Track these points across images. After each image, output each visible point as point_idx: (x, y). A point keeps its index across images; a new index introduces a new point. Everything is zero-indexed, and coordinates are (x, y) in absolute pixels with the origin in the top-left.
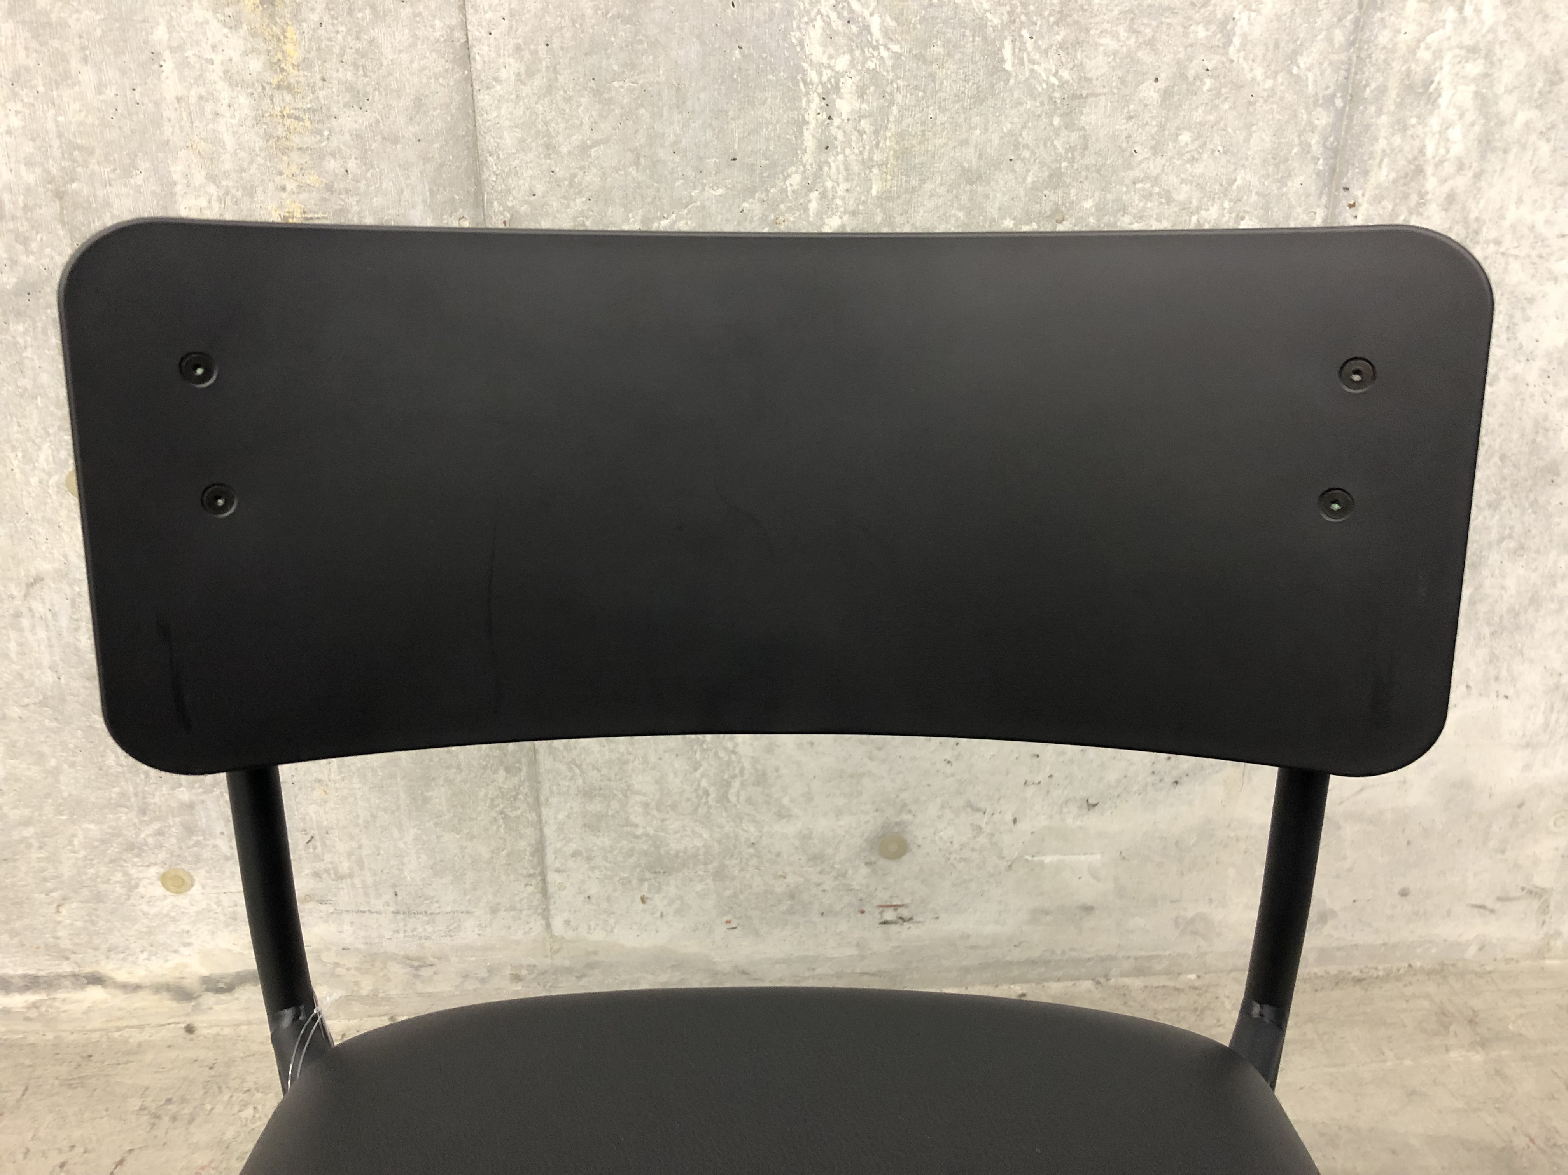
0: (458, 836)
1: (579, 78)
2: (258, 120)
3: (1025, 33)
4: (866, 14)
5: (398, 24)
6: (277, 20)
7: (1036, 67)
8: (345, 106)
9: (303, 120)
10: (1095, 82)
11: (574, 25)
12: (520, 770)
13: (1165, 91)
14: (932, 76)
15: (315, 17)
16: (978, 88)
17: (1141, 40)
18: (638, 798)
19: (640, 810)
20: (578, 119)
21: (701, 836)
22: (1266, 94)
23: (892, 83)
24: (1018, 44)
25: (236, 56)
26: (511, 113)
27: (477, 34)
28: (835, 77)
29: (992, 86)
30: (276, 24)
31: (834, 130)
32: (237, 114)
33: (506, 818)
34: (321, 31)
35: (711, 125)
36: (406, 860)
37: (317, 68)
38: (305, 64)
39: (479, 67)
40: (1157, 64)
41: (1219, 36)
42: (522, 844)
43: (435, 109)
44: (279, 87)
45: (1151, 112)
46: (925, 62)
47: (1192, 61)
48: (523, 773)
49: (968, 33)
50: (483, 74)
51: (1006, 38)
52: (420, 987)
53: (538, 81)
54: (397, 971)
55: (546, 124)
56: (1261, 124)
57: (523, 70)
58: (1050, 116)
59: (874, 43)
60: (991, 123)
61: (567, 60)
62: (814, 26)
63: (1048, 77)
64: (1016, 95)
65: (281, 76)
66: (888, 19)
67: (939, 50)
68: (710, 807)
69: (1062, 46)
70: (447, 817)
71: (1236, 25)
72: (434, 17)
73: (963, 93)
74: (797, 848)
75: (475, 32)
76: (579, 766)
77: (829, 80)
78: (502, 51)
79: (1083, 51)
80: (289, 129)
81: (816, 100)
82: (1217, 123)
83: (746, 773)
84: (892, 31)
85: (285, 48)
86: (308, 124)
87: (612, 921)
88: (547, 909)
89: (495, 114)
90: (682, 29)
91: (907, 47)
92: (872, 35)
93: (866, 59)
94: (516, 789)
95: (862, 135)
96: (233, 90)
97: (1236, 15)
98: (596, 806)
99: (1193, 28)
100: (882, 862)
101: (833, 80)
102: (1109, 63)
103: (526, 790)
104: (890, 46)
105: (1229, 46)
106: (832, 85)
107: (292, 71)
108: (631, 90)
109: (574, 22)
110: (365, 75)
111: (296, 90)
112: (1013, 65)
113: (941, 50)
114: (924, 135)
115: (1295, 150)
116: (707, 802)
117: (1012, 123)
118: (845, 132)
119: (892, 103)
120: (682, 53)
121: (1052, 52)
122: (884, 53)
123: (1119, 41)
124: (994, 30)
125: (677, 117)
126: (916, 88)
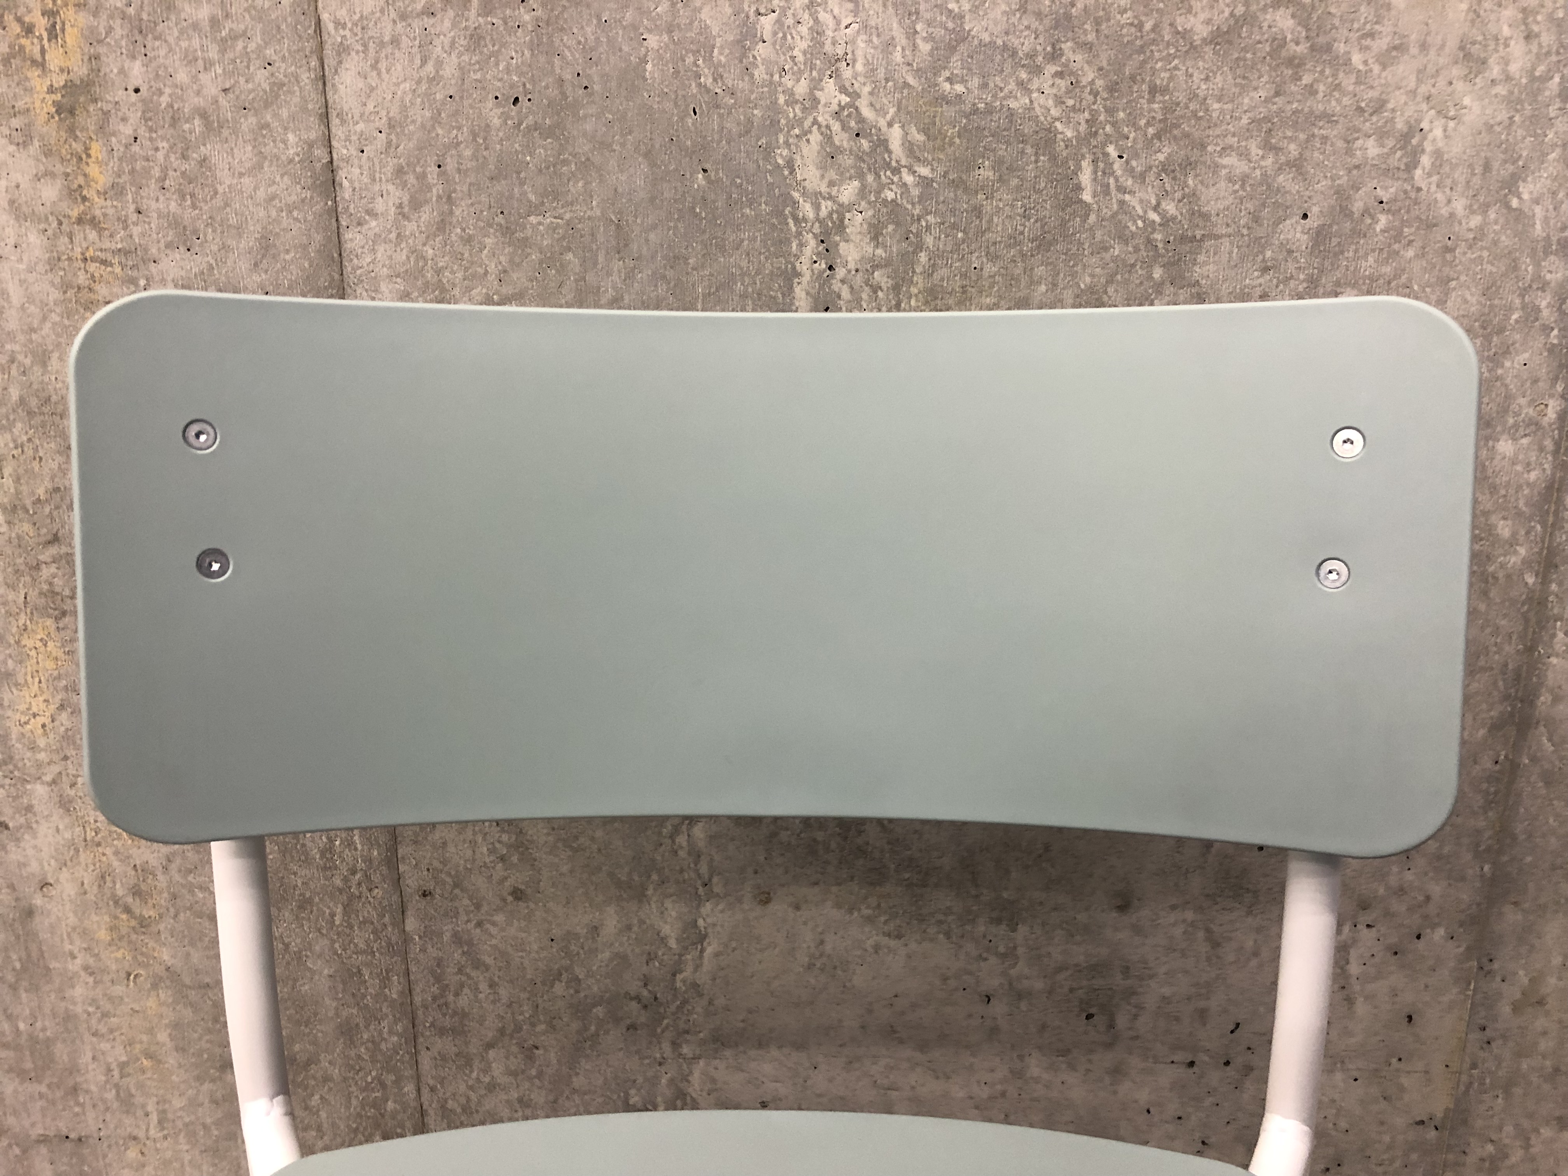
1: (482, 211)
2: (53, 263)
3: (1111, 150)
4: (882, 123)
5: (238, 137)
6: (78, 133)
7: (1127, 197)
8: (167, 247)
9: (111, 265)
10: (1214, 219)
11: (474, 140)
13: (1318, 233)
14: (977, 211)
15: (127, 130)
16: (1042, 227)
17: (1283, 159)
20: (481, 266)
22: (1471, 236)
23: (919, 220)
24: (1101, 165)
25: (25, 182)
26: (390, 258)
27: (345, 151)
28: (837, 212)
29: (1063, 223)
30: (76, 138)
31: (836, 286)
32: (25, 258)
34: (136, 148)
35: (664, 277)
37: (130, 196)
38: (116, 191)
39: (347, 197)
40: (1307, 193)
41: (1399, 154)
43: (287, 252)
44: (80, 221)
45: (1298, 262)
46: (966, 190)
47: (1359, 189)
49: (1029, 150)
50: (352, 206)
51: (1083, 157)
53: (427, 215)
55: (438, 272)
56: (1463, 278)
57: (406, 199)
58: (1149, 266)
59: (894, 164)
60: (1062, 275)
61: (465, 188)
62: (808, 141)
63: (1145, 212)
64: (1099, 235)
65: (82, 207)
66: (913, 130)
67: (986, 173)
69: (1164, 168)
71: (1425, 138)
72: (286, 129)
73: (1022, 233)
75: (341, 150)
77: (830, 214)
78: (377, 176)
79: (1196, 176)
80: (93, 276)
81: (812, 243)
82: (1397, 276)
84: (918, 146)
85: (88, 170)
86: (118, 270)
89: (369, 260)
90: (623, 145)
91: (941, 170)
92: (890, 152)
93: (881, 188)
95: (875, 292)
96: (20, 226)
97: (1425, 125)
99: (1359, 143)
101: (835, 216)
102: (1236, 192)
104: (916, 168)
105: (1415, 168)
106: (833, 223)
107: (96, 199)
108: (554, 228)
109: (475, 136)
110: (194, 206)
111: (102, 225)
112: (1095, 195)
113: (991, 173)
114: (964, 292)
115: (1515, 317)
117: (1092, 276)
118: (851, 287)
119: (919, 247)
120: (623, 178)
121: (1151, 177)
122: (909, 179)
123: (1250, 161)
124: (1067, 147)
125: (617, 265)
126: (954, 226)
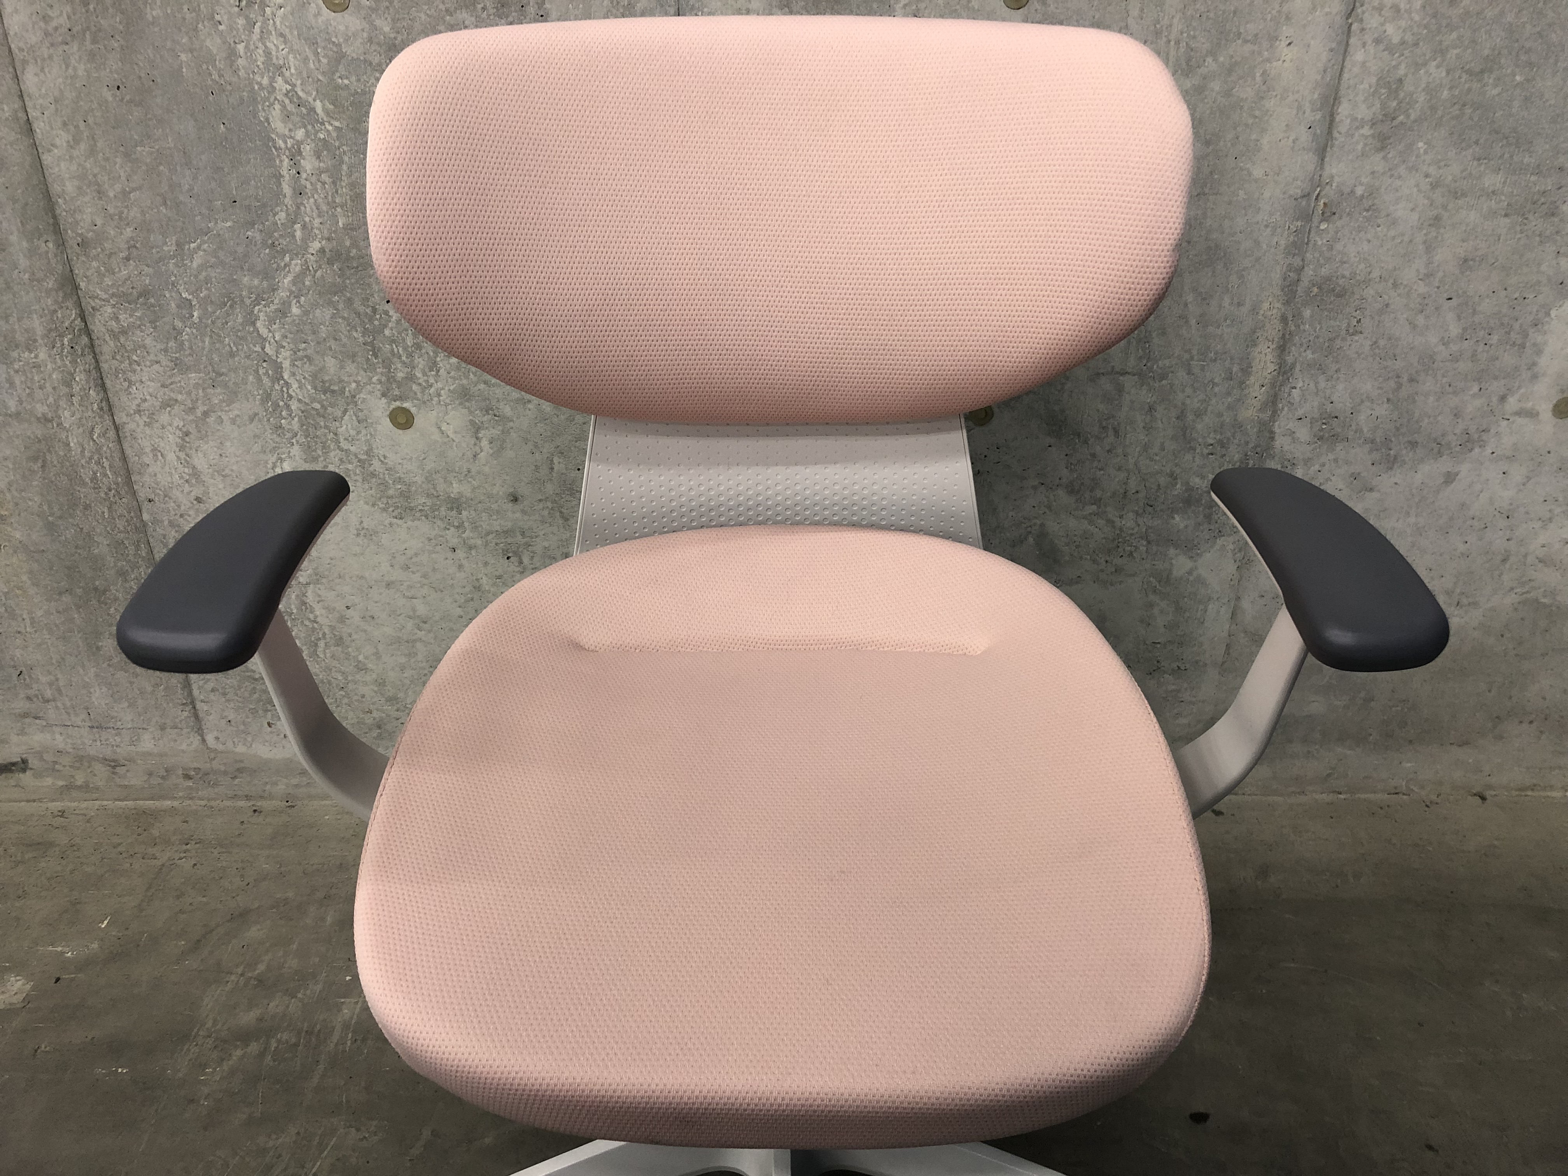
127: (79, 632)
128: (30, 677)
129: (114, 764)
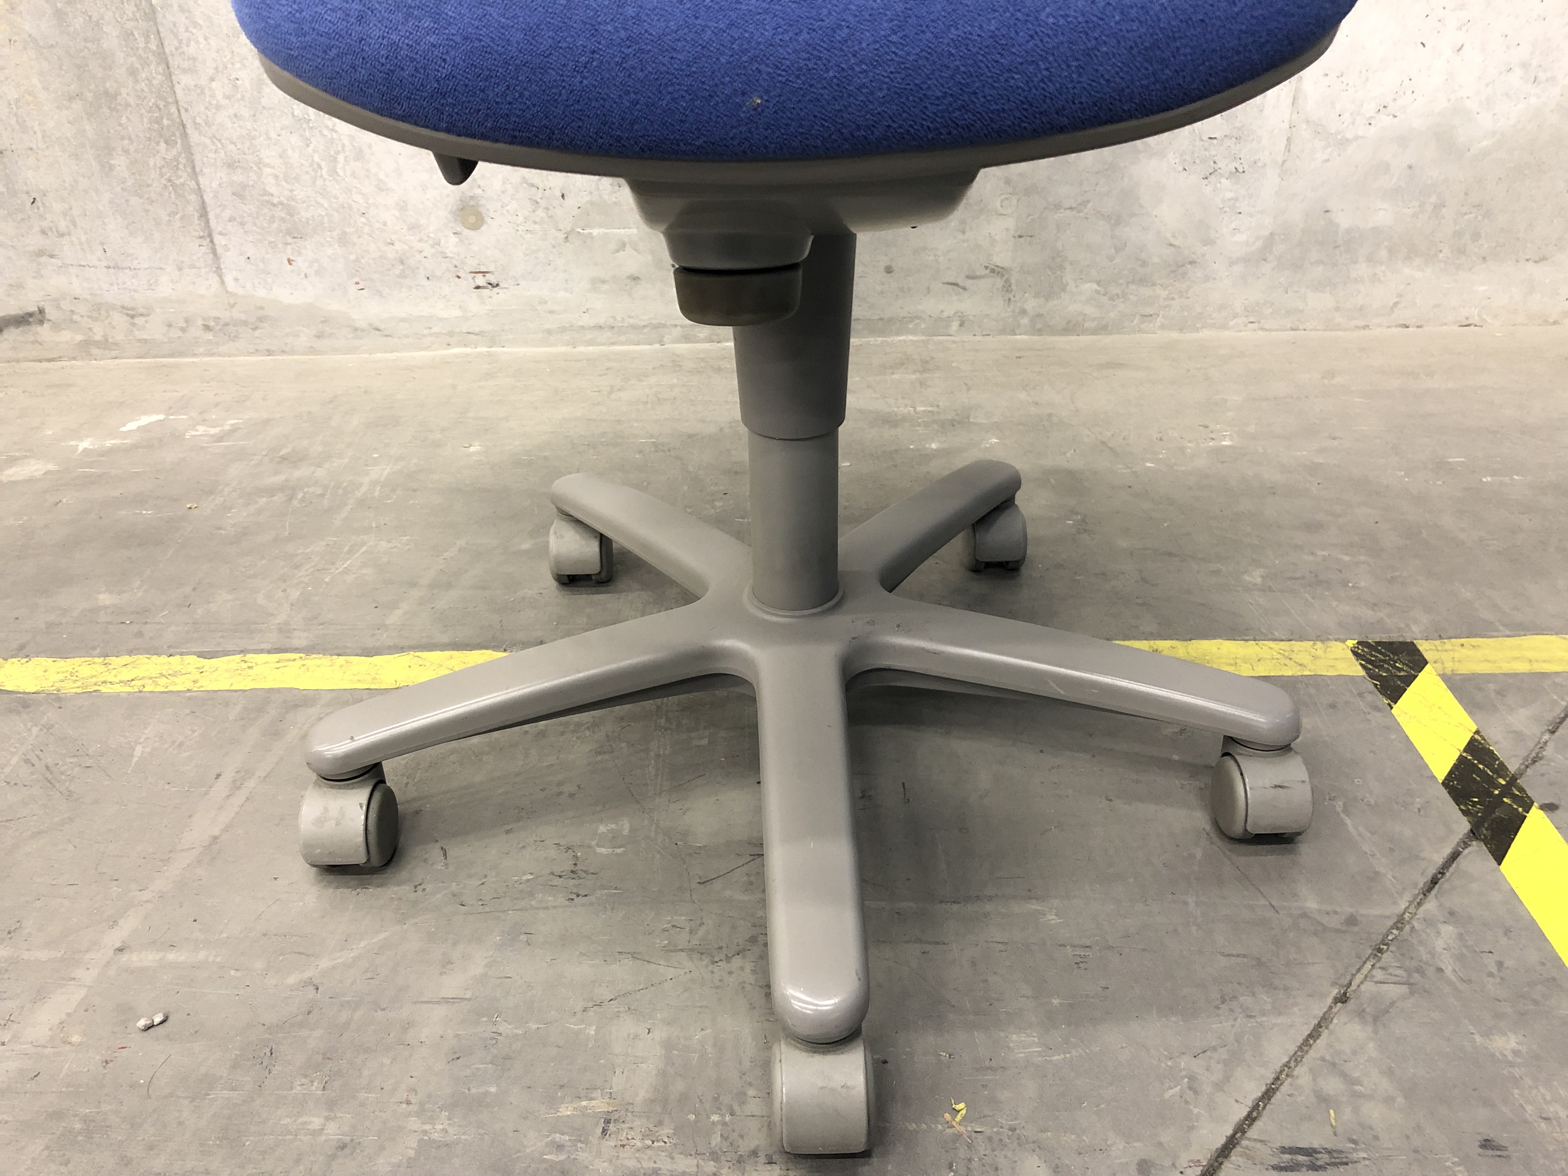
0: (141, 201)
12: (176, 143)
18: (269, 170)
19: (273, 181)
21: (323, 205)
33: (174, 185)
36: (106, 221)
42: (190, 208)
48: (179, 145)
52: (137, 333)
54: (118, 318)
68: (325, 180)
70: (130, 183)
74: (397, 218)
76: (220, 140)
83: (346, 149)
87: (269, 280)
88: (219, 268)
94: (176, 159)
98: (238, 177)
100: (467, 232)
103: (184, 161)
116: (322, 176)
127: (91, 147)
128: (43, 204)
129: (132, 314)
